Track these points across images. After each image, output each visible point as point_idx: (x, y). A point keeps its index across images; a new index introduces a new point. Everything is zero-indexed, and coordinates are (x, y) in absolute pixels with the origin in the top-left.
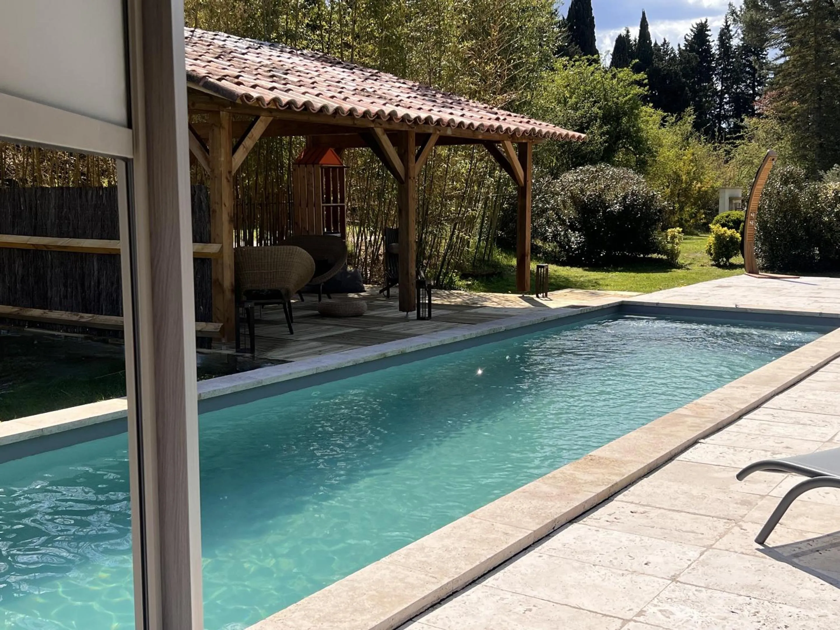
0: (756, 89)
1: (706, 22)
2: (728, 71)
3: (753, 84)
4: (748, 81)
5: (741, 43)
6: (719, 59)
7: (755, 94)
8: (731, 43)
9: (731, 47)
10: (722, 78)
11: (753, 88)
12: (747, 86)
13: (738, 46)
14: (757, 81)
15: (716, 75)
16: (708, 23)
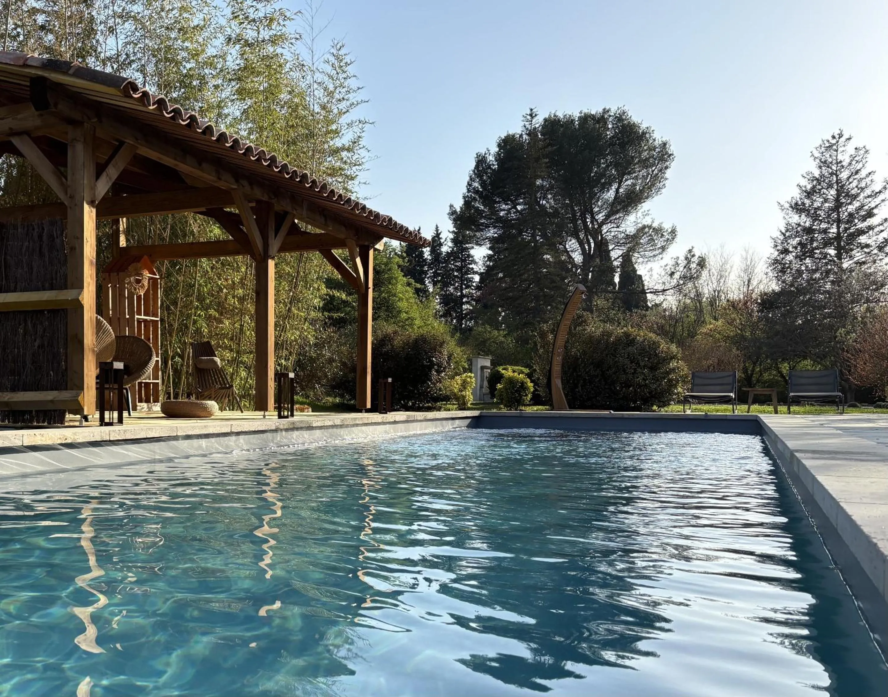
0: (464, 292)
1: (419, 230)
2: (439, 275)
3: (461, 287)
4: (457, 284)
5: (449, 250)
6: (432, 263)
7: (463, 296)
8: (442, 250)
9: (441, 253)
10: (433, 280)
11: (462, 290)
12: (456, 289)
13: (447, 252)
14: (465, 284)
15: (428, 278)
16: (421, 231)
